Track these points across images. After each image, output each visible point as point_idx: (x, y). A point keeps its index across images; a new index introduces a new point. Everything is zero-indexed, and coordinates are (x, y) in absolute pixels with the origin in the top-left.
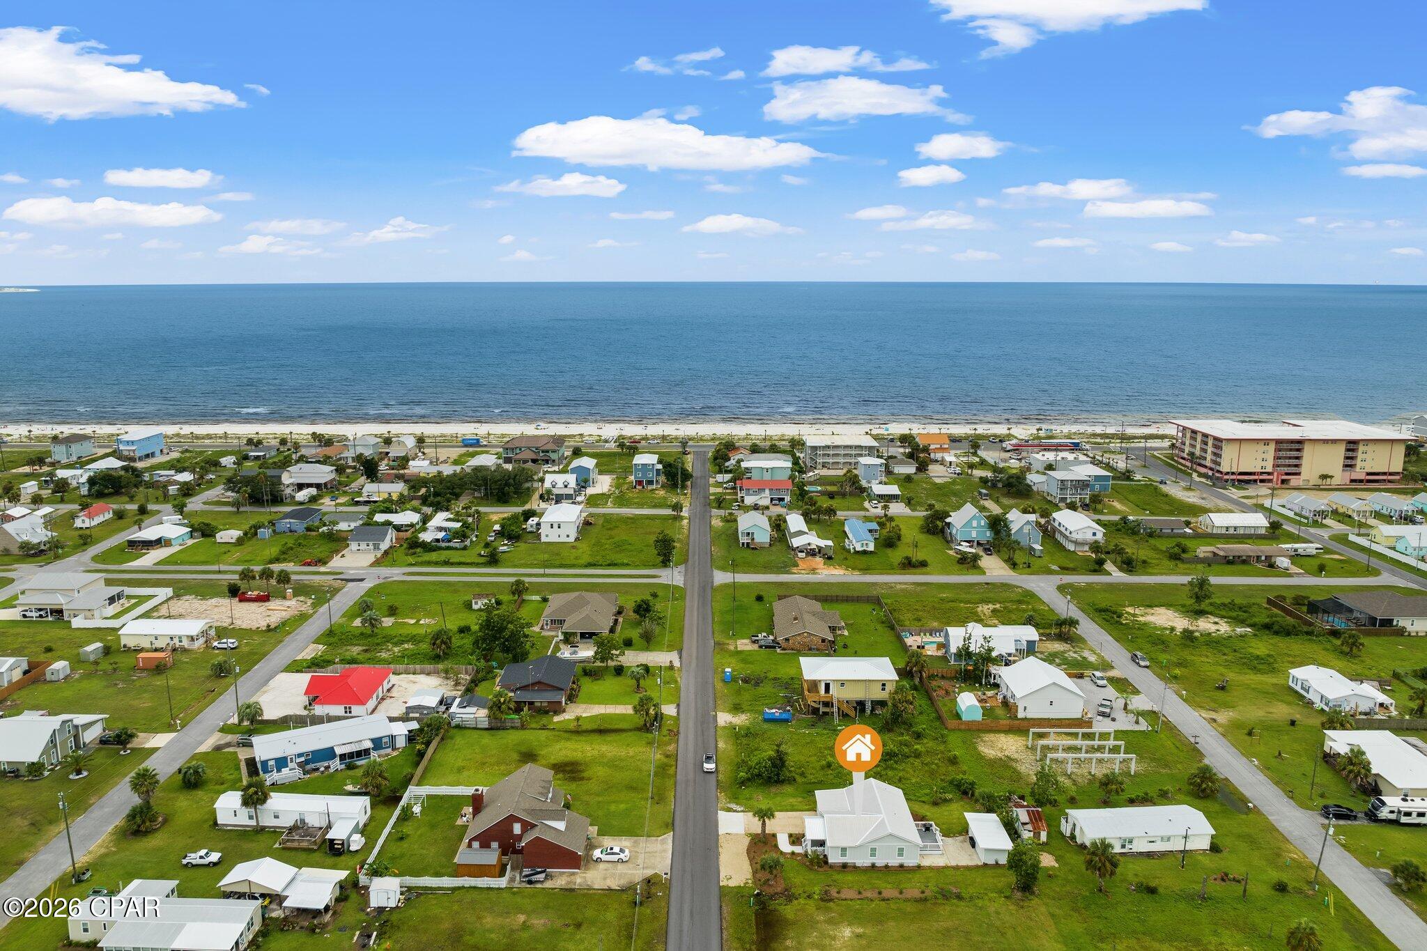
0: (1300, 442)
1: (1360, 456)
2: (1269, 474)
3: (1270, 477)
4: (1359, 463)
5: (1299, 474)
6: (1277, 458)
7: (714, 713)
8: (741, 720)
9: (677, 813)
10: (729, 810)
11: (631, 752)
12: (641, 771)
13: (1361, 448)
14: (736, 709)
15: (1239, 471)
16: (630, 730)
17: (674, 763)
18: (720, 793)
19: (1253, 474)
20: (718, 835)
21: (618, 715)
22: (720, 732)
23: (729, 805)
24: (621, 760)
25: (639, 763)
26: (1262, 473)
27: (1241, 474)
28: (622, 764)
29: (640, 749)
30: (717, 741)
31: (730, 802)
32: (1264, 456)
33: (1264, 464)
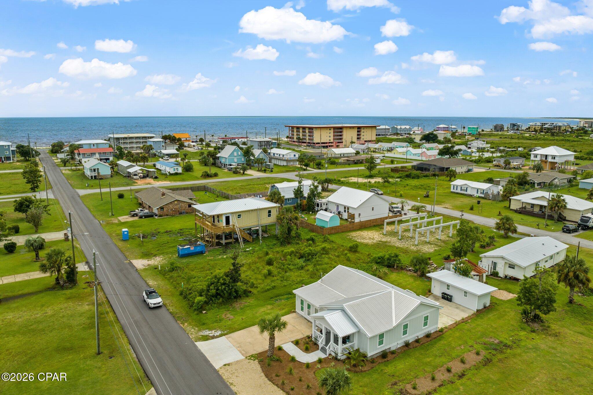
0: (341, 128)
1: (362, 134)
2: (331, 143)
3: (332, 144)
4: (362, 137)
5: (342, 142)
6: (334, 136)
7: (128, 262)
8: (157, 261)
9: (145, 361)
10: (206, 338)
11: (50, 311)
12: (70, 327)
13: (362, 130)
14: (147, 255)
15: (322, 142)
16: (41, 292)
17: (108, 310)
18: (183, 324)
19: (326, 143)
20: (216, 372)
21: (20, 282)
22: (143, 274)
23: (201, 333)
24: (40, 322)
25: (65, 320)
26: (330, 143)
27: (322, 143)
28: (41, 327)
29: (62, 306)
30: (146, 281)
31: (200, 330)
32: (330, 135)
33: (330, 138)
